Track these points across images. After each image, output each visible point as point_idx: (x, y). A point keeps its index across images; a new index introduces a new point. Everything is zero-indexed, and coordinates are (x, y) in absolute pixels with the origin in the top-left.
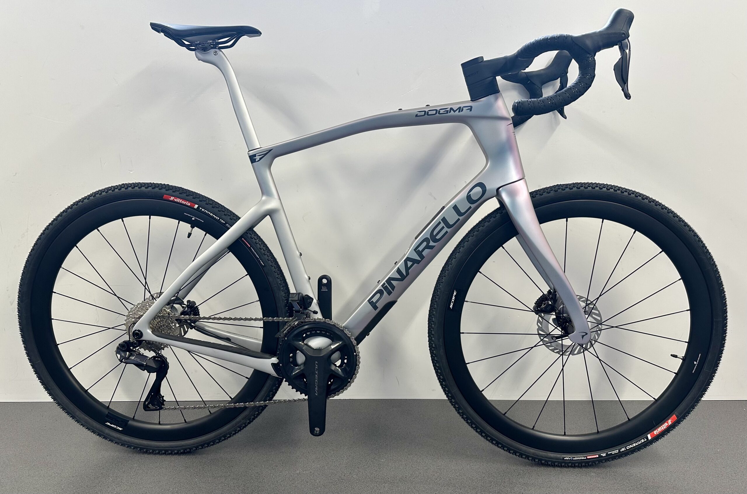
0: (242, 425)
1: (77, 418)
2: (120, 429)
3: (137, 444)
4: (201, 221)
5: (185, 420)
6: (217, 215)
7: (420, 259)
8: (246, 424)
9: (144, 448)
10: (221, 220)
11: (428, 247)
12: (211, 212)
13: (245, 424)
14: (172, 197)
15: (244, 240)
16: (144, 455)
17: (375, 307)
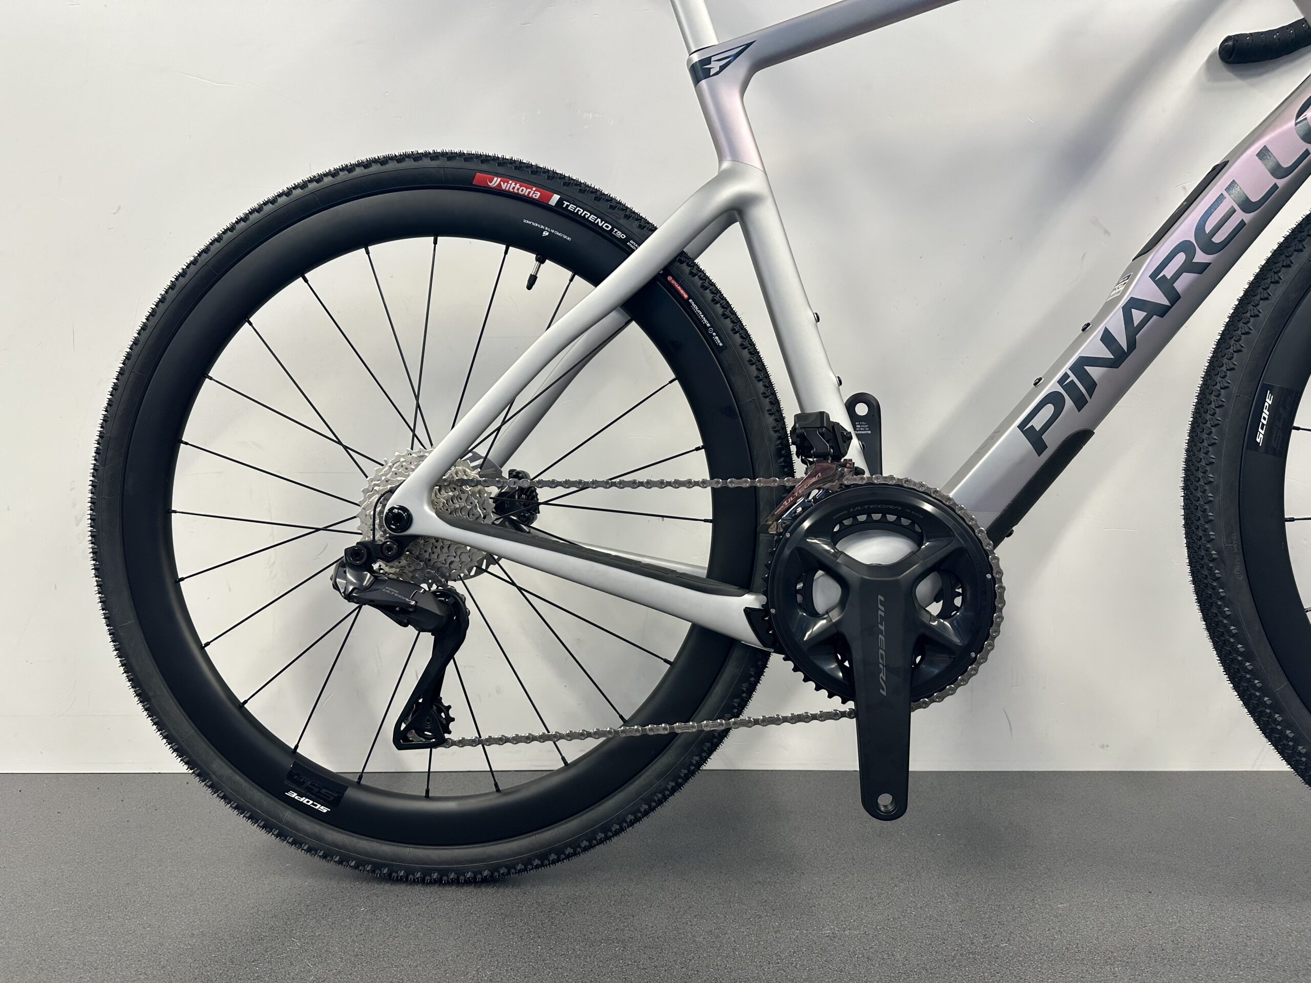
0: (654, 794)
1: (214, 777)
2: (324, 810)
3: (367, 854)
4: (565, 237)
5: (496, 785)
6: (608, 219)
7: (1166, 302)
8: (667, 793)
9: (385, 866)
10: (616, 230)
11: (1189, 267)
12: (592, 210)
13: (662, 792)
14: (495, 179)
15: (673, 282)
16: (382, 886)
17: (1038, 444)
